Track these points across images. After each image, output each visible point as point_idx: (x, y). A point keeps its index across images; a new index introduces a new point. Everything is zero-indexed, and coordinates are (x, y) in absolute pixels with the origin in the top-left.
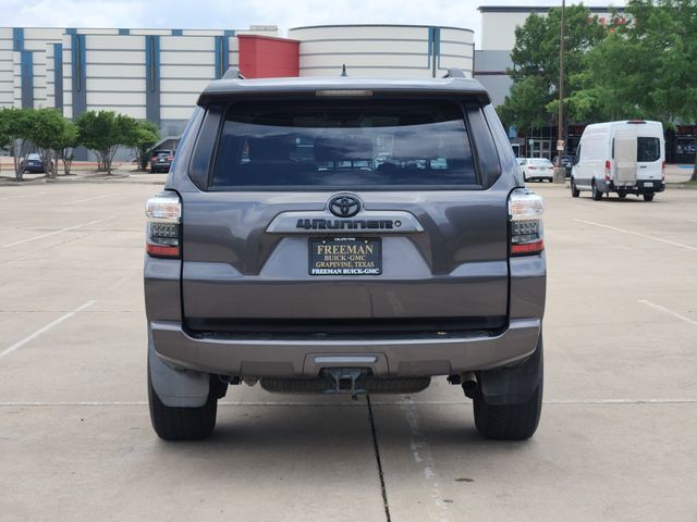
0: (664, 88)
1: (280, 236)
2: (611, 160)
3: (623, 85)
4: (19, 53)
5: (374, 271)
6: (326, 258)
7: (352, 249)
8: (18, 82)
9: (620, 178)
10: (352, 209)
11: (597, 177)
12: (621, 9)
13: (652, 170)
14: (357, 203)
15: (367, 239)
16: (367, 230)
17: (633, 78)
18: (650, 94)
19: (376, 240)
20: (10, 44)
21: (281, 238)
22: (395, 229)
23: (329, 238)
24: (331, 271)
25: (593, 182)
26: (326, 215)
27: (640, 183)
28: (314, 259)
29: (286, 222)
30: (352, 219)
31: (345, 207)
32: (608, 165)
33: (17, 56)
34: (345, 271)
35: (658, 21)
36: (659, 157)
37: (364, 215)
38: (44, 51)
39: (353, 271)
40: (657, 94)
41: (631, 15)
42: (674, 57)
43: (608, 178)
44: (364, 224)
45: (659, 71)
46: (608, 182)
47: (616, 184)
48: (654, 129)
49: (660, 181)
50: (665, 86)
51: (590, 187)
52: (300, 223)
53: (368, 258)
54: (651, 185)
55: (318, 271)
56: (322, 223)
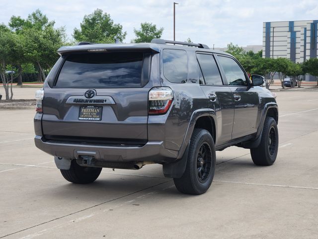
1: (71, 105)
4: (290, 33)
5: (98, 119)
6: (84, 114)
7: (92, 110)
8: (289, 46)
10: (92, 95)
14: (93, 93)
15: (98, 106)
16: (95, 103)
19: (101, 107)
20: (287, 29)
21: (71, 106)
22: (105, 103)
23: (85, 106)
24: (85, 119)
26: (84, 98)
28: (80, 114)
29: (70, 100)
30: (91, 99)
31: (90, 94)
33: (289, 34)
34: (89, 119)
38: (300, 31)
44: (95, 101)
52: (75, 100)
53: (97, 114)
55: (81, 119)
56: (82, 101)
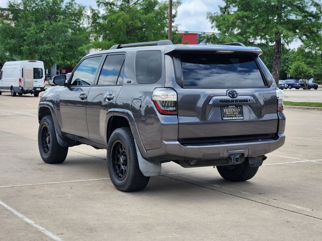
0: (28, 46)
2: (21, 78)
3: (8, 44)
5: (242, 118)
6: (227, 113)
7: (234, 110)
9: (26, 86)
10: (235, 95)
11: (14, 86)
12: (5, 9)
13: (40, 83)
14: (236, 93)
15: (238, 106)
17: (13, 41)
18: (22, 48)
19: (241, 106)
22: (248, 102)
23: (227, 106)
24: (229, 118)
25: (12, 88)
26: (228, 98)
27: (35, 88)
31: (233, 95)
32: (20, 80)
35: (25, 16)
36: (42, 77)
37: (239, 98)
39: (236, 118)
40: (25, 48)
41: (10, 12)
42: (32, 32)
43: (20, 86)
44: (238, 101)
45: (25, 38)
46: (21, 88)
47: (24, 89)
48: (40, 65)
49: (43, 88)
50: (28, 45)
51: (10, 90)
52: (220, 100)
53: (239, 113)
54: (39, 89)
55: (225, 119)
